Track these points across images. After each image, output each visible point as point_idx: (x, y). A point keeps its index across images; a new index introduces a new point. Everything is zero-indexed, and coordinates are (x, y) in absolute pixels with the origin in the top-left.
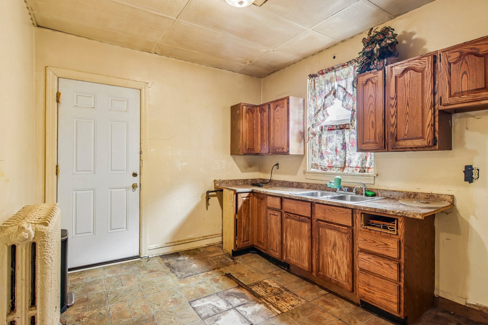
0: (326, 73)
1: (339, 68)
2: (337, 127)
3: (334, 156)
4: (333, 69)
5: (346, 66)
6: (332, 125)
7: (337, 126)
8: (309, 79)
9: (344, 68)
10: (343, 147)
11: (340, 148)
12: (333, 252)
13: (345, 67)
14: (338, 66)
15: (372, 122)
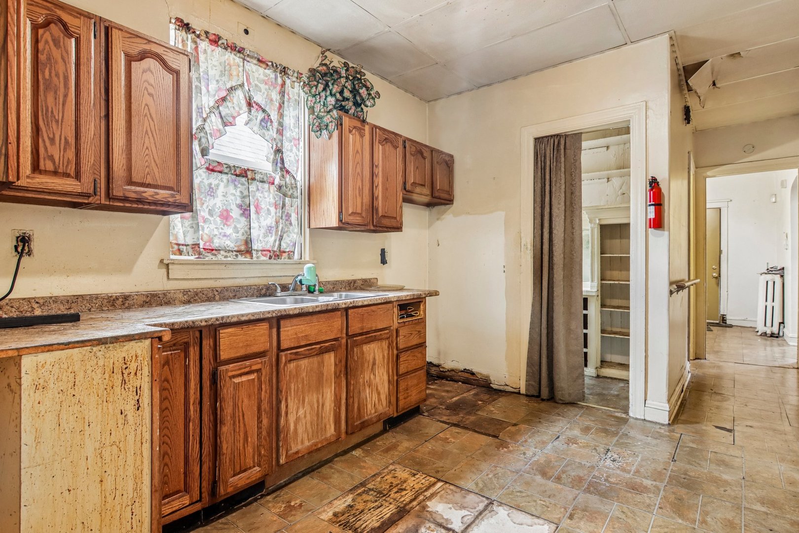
0: (226, 49)
1: (252, 60)
2: (230, 170)
3: (216, 228)
4: (239, 52)
5: (264, 66)
6: (218, 162)
7: (229, 167)
8: (176, 29)
9: (259, 66)
10: (244, 212)
11: (236, 213)
12: (372, 377)
13: (261, 65)
14: (251, 54)
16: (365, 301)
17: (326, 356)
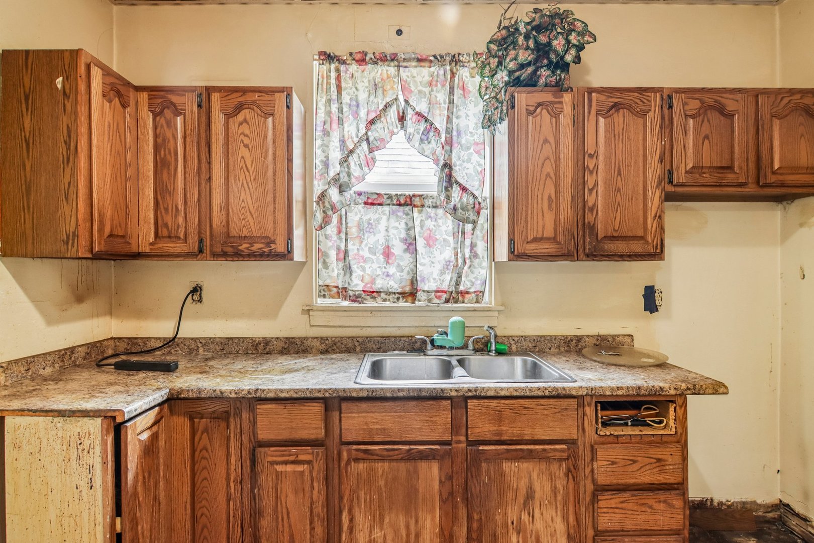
0: (375, 63)
1: (409, 63)
2: (392, 200)
3: (379, 267)
4: (392, 60)
5: (427, 64)
6: (378, 194)
7: (390, 197)
8: (320, 64)
9: (421, 66)
10: (408, 247)
11: (398, 248)
12: (525, 517)
13: (423, 64)
14: (407, 56)
15: (550, 197)
16: (502, 389)
17: (423, 465)
